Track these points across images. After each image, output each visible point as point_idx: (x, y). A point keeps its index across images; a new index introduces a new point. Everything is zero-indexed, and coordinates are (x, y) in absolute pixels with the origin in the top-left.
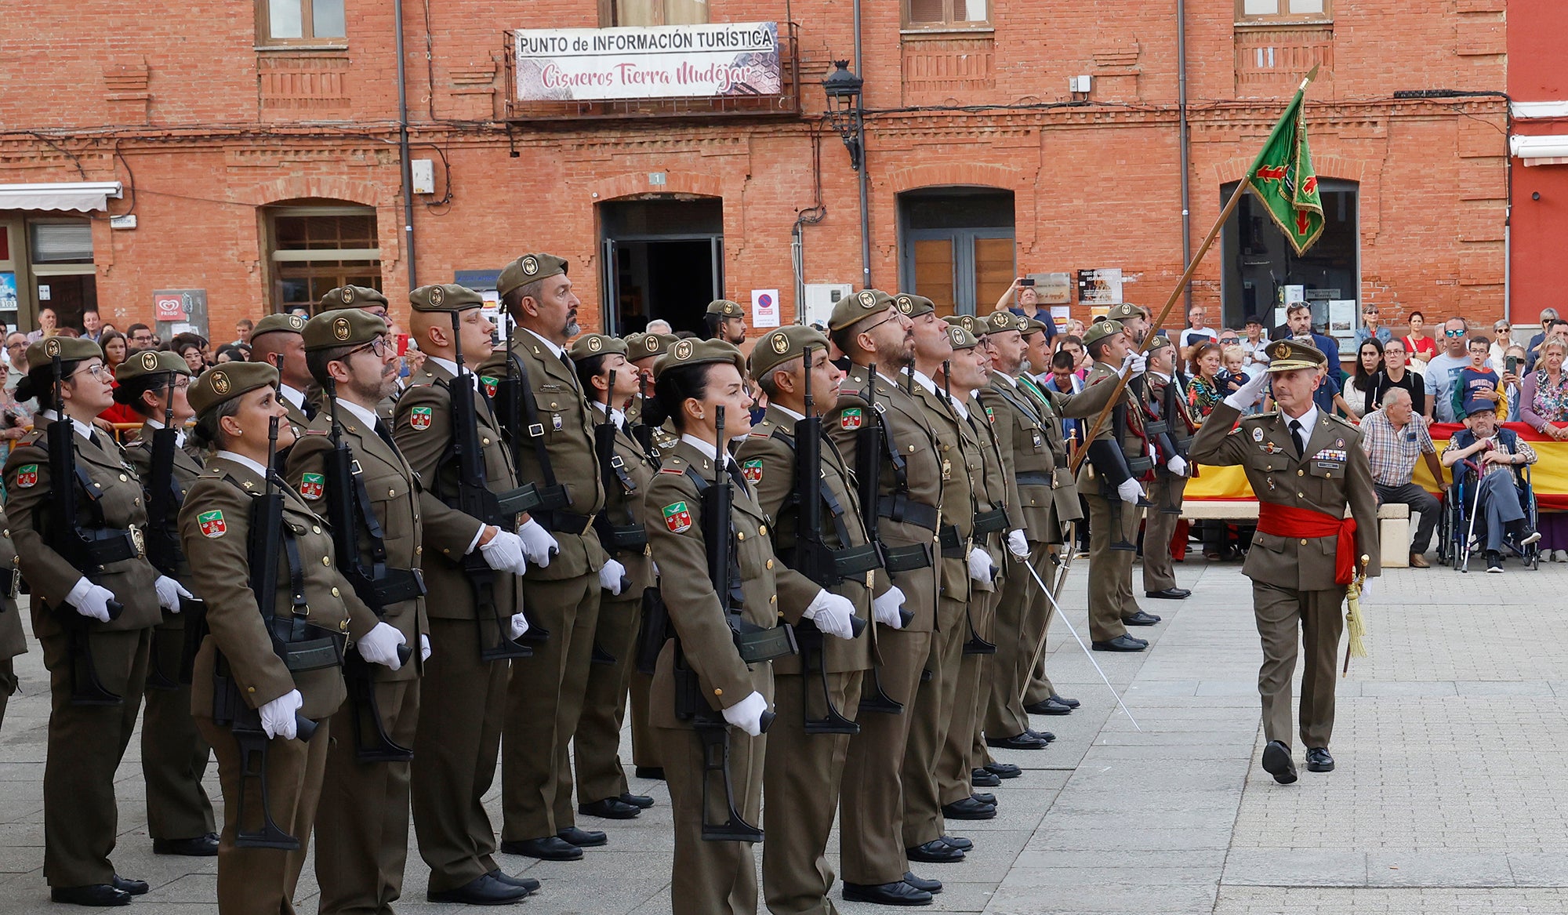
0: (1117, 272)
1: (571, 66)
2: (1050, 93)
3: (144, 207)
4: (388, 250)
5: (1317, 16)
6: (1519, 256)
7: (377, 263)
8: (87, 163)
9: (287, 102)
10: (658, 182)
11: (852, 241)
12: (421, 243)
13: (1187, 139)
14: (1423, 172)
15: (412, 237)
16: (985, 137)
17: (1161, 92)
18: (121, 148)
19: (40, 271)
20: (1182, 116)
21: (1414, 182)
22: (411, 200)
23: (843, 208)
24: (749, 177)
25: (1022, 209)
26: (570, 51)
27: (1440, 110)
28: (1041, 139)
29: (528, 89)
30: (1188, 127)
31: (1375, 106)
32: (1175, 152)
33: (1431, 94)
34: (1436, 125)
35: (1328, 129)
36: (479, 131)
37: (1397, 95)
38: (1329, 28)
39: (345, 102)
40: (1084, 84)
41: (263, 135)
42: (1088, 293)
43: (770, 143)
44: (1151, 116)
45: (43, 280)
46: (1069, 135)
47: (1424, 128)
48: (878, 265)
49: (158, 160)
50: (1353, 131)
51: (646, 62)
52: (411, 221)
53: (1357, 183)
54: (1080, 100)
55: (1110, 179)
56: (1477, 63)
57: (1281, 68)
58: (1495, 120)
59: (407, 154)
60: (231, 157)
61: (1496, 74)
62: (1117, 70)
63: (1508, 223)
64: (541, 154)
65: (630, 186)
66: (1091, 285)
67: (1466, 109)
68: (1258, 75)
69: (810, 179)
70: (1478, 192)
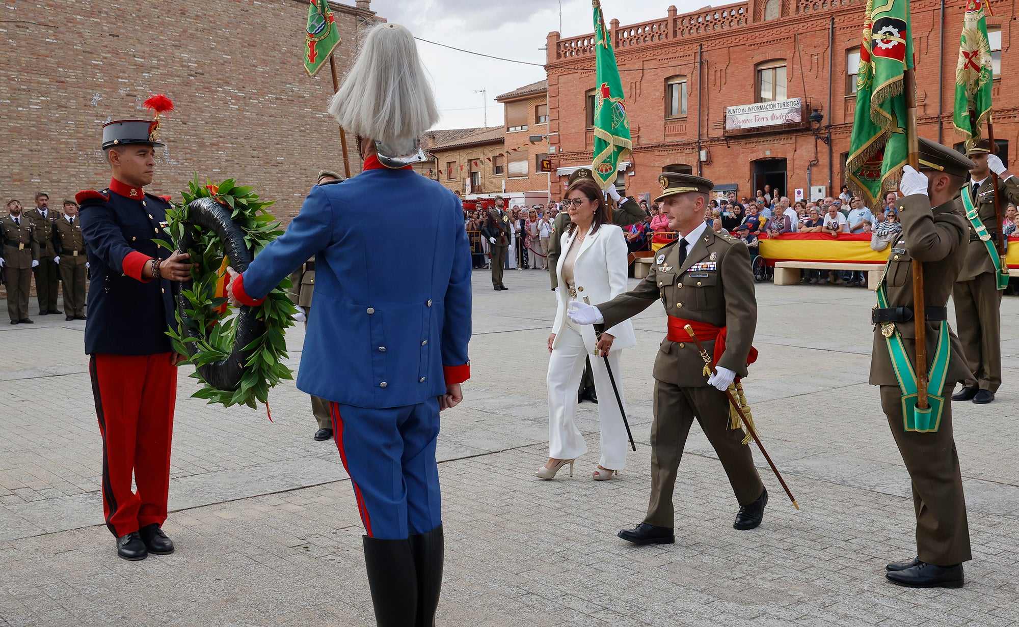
1: (741, 118)
3: (637, 169)
9: (671, 135)
10: (768, 154)
11: (826, 171)
20: (939, 119)
22: (700, 163)
23: (824, 160)
24: (795, 151)
26: (741, 113)
29: (729, 126)
36: (719, 140)
39: (685, 134)
41: (663, 145)
43: (801, 139)
44: (928, 120)
48: (834, 179)
49: (640, 154)
51: (762, 115)
52: (701, 170)
59: (700, 149)
60: (657, 153)
64: (736, 146)
65: (761, 156)
69: (813, 150)
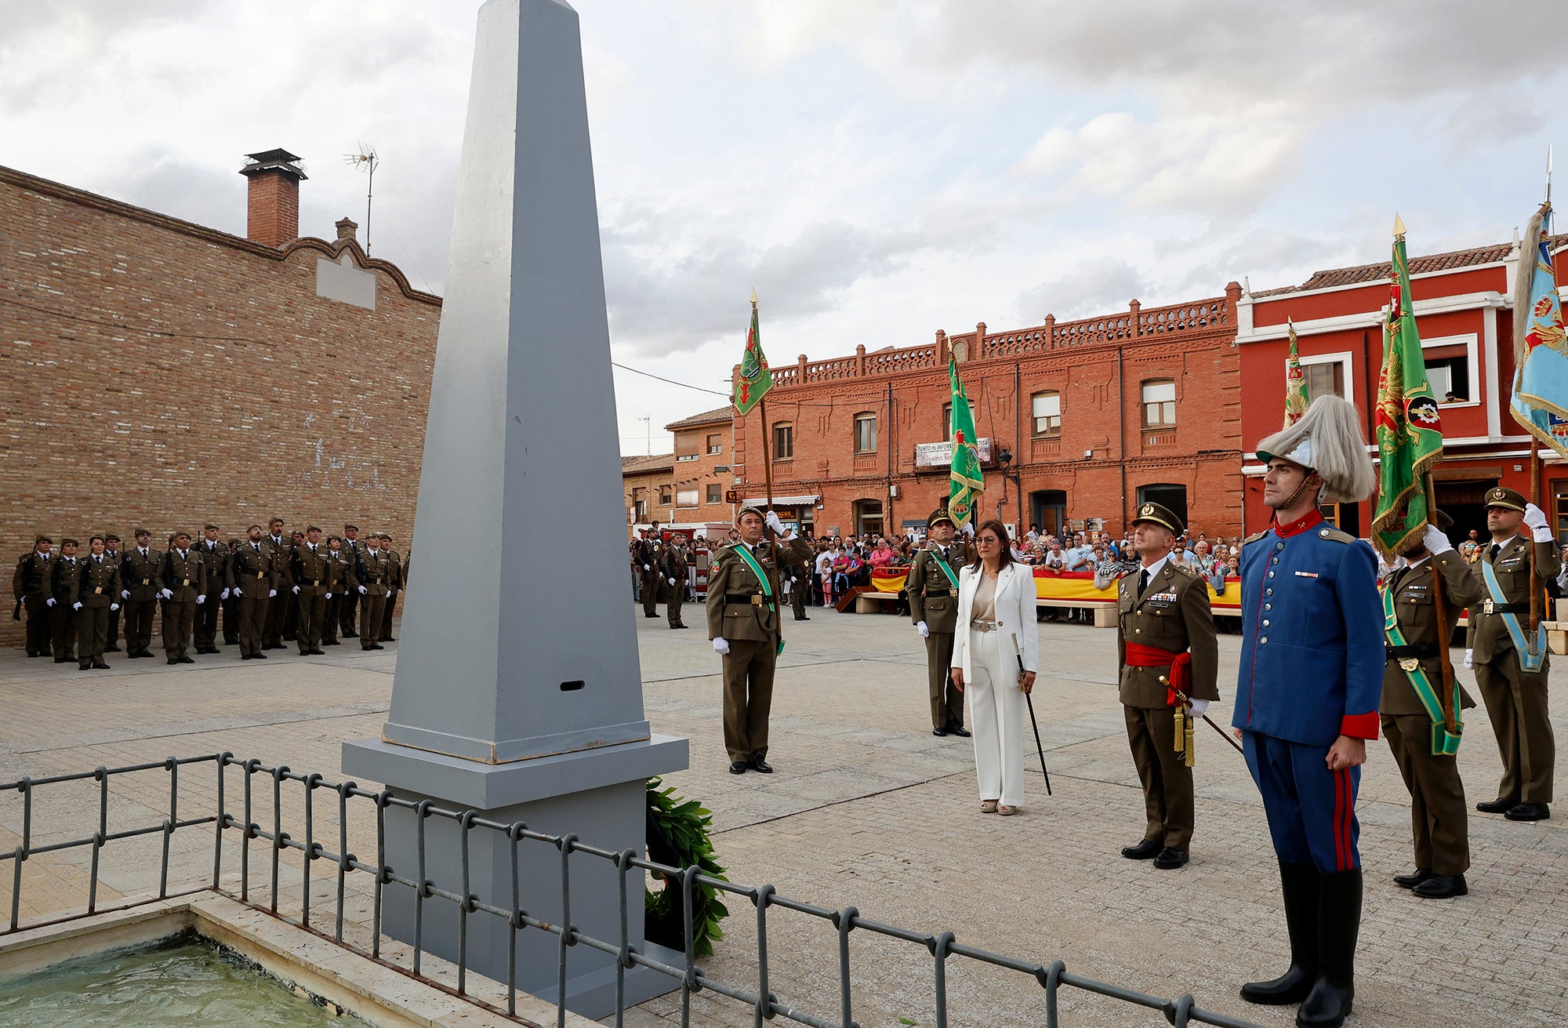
0: (1100, 519)
1: (931, 455)
2: (1077, 457)
3: (825, 503)
4: (884, 515)
5: (1173, 424)
6: (1249, 512)
7: (882, 518)
8: (812, 490)
9: (860, 470)
11: (1016, 509)
12: (894, 512)
13: (1124, 472)
14: (1211, 481)
15: (891, 509)
16: (1056, 473)
17: (1115, 455)
18: (820, 485)
19: (803, 522)
20: (1121, 464)
21: (1207, 485)
22: (891, 498)
23: (1013, 499)
25: (1069, 498)
26: (931, 450)
27: (1216, 458)
28: (1075, 473)
29: (919, 463)
30: (1124, 467)
31: (1190, 457)
32: (1121, 476)
33: (1211, 452)
34: (1215, 463)
35: (1174, 466)
36: (908, 477)
37: (1199, 452)
38: (1175, 429)
39: (875, 469)
40: (1089, 453)
41: (854, 480)
42: (1090, 527)
43: (991, 477)
44: (1111, 464)
45: (804, 524)
46: (1084, 471)
47: (1209, 465)
48: (1023, 517)
49: (828, 488)
50: (1184, 466)
52: (891, 506)
53: (1185, 486)
54: (1088, 459)
55: (1098, 486)
56: (1231, 439)
57: (1159, 444)
58: (1237, 460)
59: (890, 484)
60: (846, 487)
61: (1240, 441)
62: (1100, 448)
63: (1243, 500)
64: (926, 483)
66: (1092, 524)
67: (1226, 457)
68: (1150, 448)
69: (1003, 488)
70: (1231, 488)
